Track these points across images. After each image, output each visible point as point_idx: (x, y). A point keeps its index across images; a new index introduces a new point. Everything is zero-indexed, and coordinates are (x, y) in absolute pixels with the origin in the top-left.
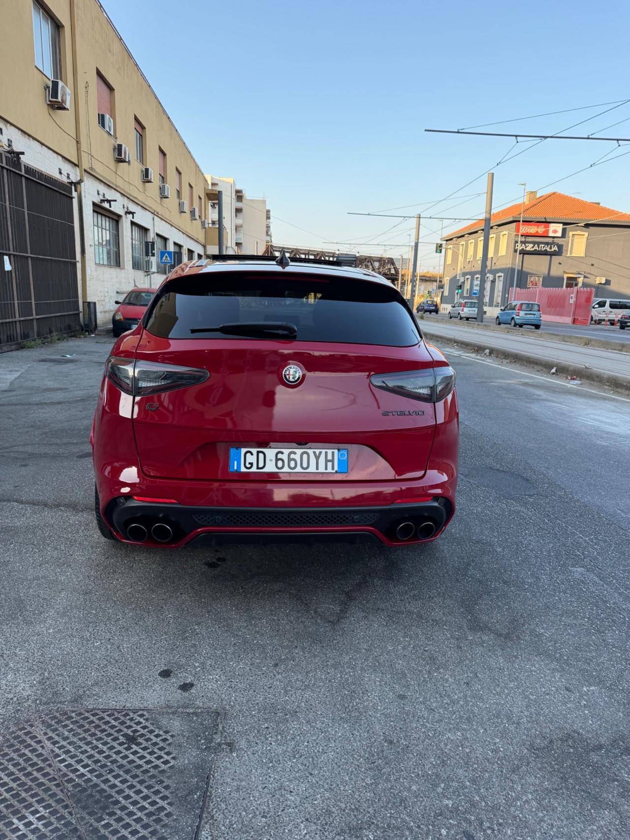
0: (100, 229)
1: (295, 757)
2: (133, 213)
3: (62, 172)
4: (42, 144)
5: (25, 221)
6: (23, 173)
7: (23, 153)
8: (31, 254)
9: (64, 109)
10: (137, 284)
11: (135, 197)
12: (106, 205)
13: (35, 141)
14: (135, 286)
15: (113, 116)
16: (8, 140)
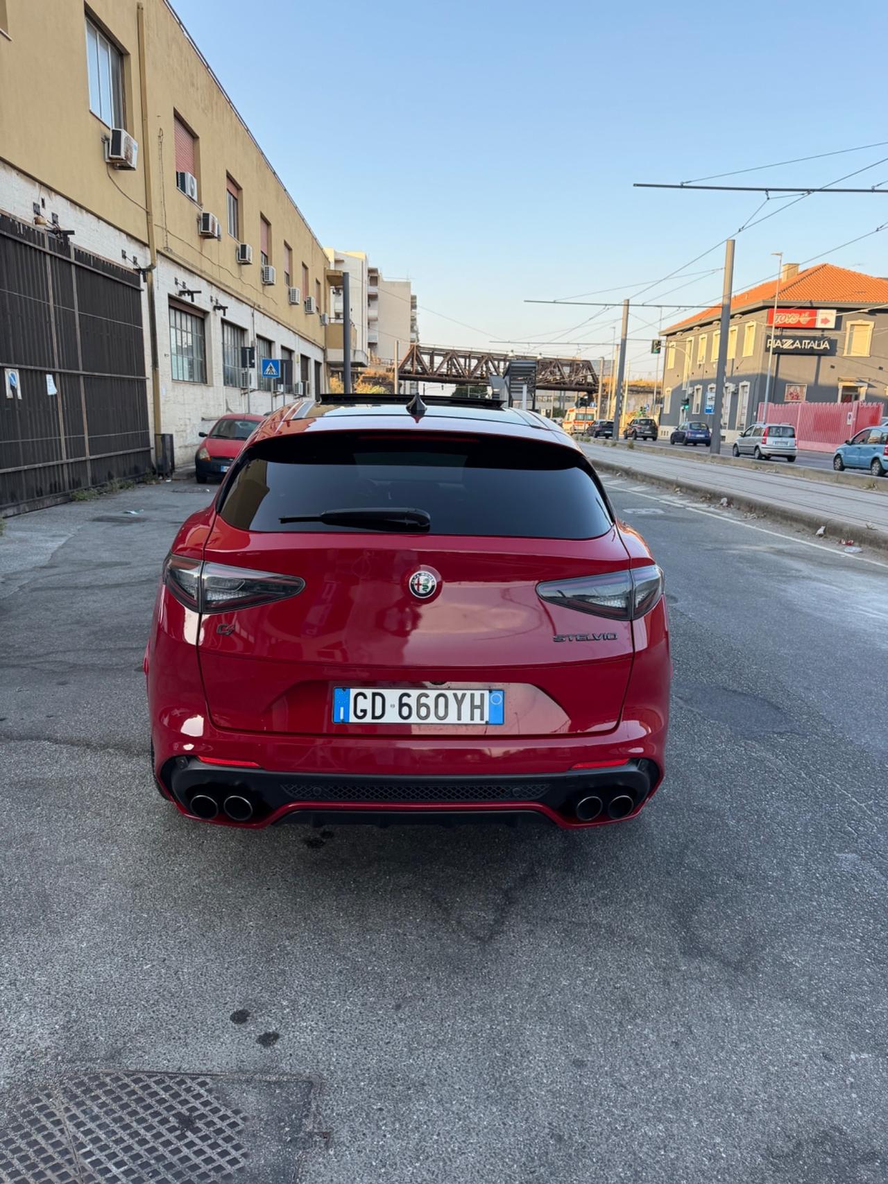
0: (179, 332)
1: (418, 1160)
2: (224, 308)
3: (127, 255)
4: (99, 218)
5: (75, 325)
6: (73, 260)
7: (72, 233)
8: (84, 370)
9: (129, 168)
10: (230, 407)
11: (227, 286)
12: (187, 298)
13: (89, 215)
14: (228, 409)
15: (197, 174)
16: (53, 214)
